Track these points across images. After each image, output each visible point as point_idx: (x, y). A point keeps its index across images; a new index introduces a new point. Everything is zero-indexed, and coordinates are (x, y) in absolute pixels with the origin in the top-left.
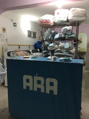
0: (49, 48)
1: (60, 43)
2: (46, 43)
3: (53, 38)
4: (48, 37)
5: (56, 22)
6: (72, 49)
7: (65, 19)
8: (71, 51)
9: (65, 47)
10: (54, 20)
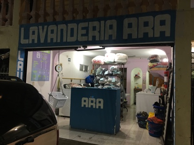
0: (100, 82)
1: (109, 78)
2: (98, 78)
3: (104, 74)
4: (99, 73)
5: (106, 62)
6: (117, 83)
7: (113, 61)
8: (117, 84)
9: (112, 81)
10: (104, 61)
